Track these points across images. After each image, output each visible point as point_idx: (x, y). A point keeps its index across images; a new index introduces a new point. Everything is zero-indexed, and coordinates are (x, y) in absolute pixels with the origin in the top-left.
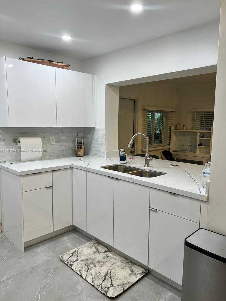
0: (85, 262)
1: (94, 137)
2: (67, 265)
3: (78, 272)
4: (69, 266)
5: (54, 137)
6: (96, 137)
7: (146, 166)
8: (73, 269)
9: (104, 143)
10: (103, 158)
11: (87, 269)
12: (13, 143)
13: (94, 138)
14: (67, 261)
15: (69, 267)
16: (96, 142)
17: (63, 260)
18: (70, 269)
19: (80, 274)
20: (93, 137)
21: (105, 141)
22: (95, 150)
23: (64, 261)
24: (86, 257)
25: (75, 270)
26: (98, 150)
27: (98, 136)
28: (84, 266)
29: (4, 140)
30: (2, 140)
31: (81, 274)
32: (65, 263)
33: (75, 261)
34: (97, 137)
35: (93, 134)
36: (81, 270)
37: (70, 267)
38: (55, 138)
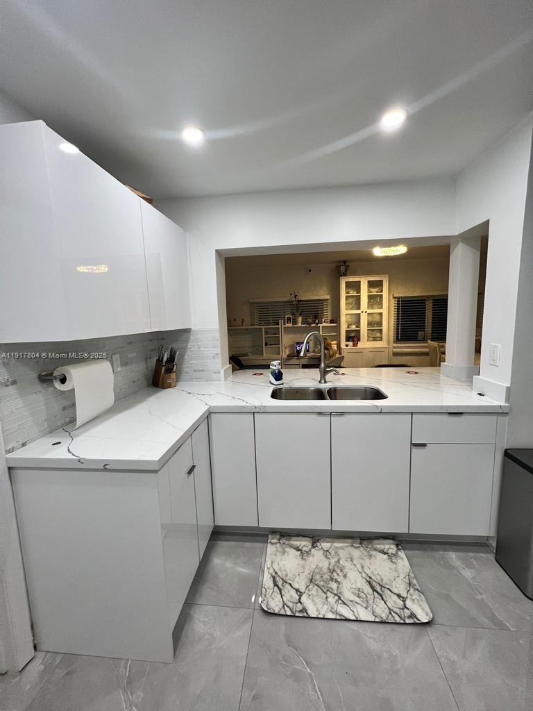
0: (316, 587)
1: (189, 346)
2: (295, 616)
3: (332, 616)
4: (301, 615)
5: (118, 355)
6: (194, 346)
7: (323, 381)
8: (315, 616)
9: (217, 354)
10: (219, 382)
11: (337, 598)
12: (39, 387)
13: (190, 348)
14: (286, 608)
15: (304, 617)
16: (194, 354)
17: (277, 612)
18: (308, 620)
19: (338, 617)
20: (187, 346)
21: (219, 352)
22: (195, 371)
23: (280, 613)
24: (303, 576)
25: (321, 616)
26: (201, 369)
27: (200, 343)
28: (324, 596)
29: (14, 383)
30: (9, 383)
31: (340, 615)
32: (286, 616)
33: (298, 597)
34: (196, 347)
35: (187, 341)
36: (332, 608)
37: (305, 615)
38: (120, 358)
